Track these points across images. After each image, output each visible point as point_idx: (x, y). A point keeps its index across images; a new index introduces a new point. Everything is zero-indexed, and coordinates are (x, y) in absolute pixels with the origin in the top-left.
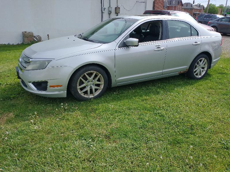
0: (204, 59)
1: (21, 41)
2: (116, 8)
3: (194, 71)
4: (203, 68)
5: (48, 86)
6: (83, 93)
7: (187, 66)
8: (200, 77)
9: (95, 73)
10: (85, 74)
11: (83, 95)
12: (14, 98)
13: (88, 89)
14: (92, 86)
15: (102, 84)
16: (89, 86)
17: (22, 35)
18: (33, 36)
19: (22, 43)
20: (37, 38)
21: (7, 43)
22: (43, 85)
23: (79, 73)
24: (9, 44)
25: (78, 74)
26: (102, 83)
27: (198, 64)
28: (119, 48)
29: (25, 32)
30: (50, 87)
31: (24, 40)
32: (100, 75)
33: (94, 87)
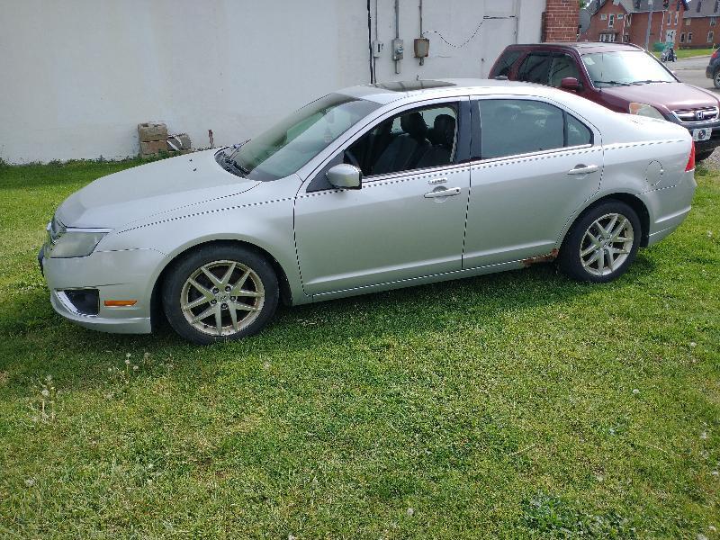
0: (616, 216)
1: (134, 152)
2: (416, 41)
3: (582, 254)
4: (618, 245)
5: (102, 303)
6: (203, 321)
7: (552, 239)
8: (607, 272)
9: (233, 267)
10: (203, 269)
11: (200, 327)
12: (33, 328)
13: (216, 310)
14: (228, 302)
15: (259, 298)
16: (219, 303)
17: (137, 134)
18: (167, 135)
19: (136, 155)
20: (177, 143)
21: (94, 157)
22: (88, 299)
23: (183, 266)
24: (101, 161)
25: (181, 270)
26: (260, 293)
27: (595, 231)
28: (310, 194)
29: (146, 125)
30: (108, 304)
31: (141, 150)
32: (250, 270)
33: (233, 307)
